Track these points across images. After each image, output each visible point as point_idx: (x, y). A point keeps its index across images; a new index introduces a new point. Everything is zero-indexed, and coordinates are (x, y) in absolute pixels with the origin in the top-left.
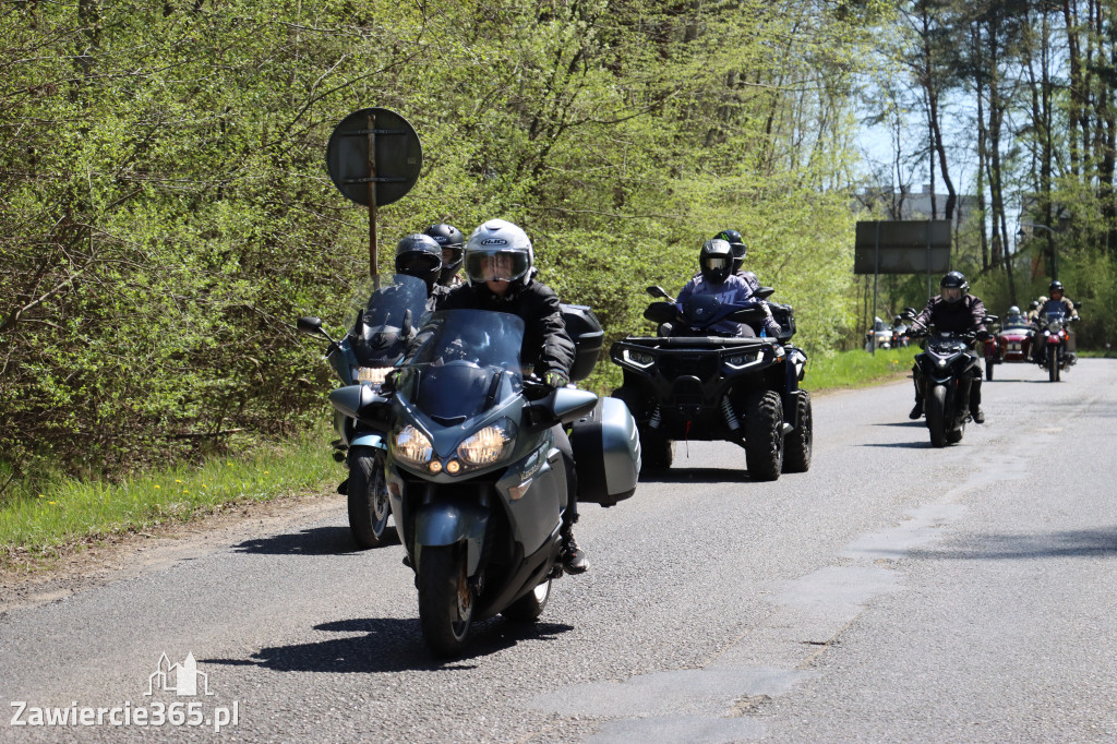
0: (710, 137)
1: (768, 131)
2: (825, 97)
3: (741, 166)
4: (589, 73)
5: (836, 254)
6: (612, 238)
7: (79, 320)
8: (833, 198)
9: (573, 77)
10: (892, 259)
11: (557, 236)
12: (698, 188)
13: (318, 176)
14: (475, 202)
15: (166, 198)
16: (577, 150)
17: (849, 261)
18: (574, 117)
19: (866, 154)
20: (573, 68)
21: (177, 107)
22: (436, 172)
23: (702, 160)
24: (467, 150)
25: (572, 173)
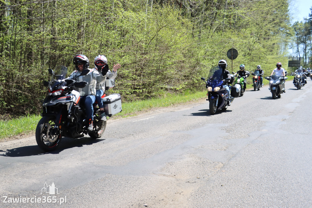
0: (271, 51)
1: (277, 50)
2: (284, 46)
3: (274, 54)
4: (257, 44)
5: (286, 65)
6: (259, 63)
7: (198, 74)
8: (286, 58)
9: (255, 44)
10: (293, 65)
11: (252, 63)
12: (269, 57)
13: (225, 56)
14: (243, 59)
15: (208, 59)
16: (255, 53)
17: (287, 65)
18: (255, 49)
19: (289, 52)
20: (255, 43)
21: (210, 49)
22: (238, 56)
23: (270, 54)
24: (243, 53)
25: (254, 55)
